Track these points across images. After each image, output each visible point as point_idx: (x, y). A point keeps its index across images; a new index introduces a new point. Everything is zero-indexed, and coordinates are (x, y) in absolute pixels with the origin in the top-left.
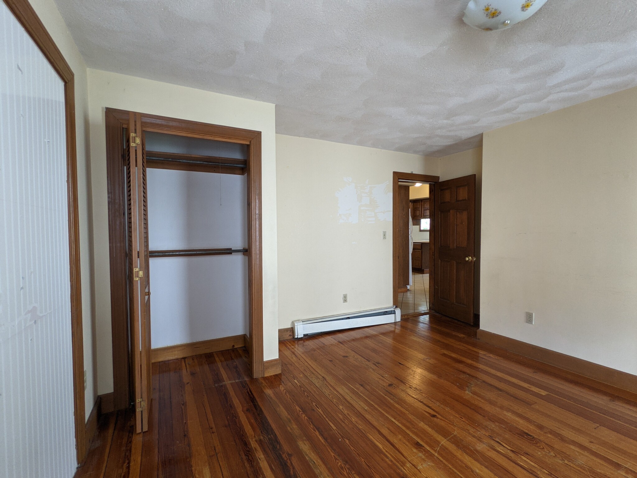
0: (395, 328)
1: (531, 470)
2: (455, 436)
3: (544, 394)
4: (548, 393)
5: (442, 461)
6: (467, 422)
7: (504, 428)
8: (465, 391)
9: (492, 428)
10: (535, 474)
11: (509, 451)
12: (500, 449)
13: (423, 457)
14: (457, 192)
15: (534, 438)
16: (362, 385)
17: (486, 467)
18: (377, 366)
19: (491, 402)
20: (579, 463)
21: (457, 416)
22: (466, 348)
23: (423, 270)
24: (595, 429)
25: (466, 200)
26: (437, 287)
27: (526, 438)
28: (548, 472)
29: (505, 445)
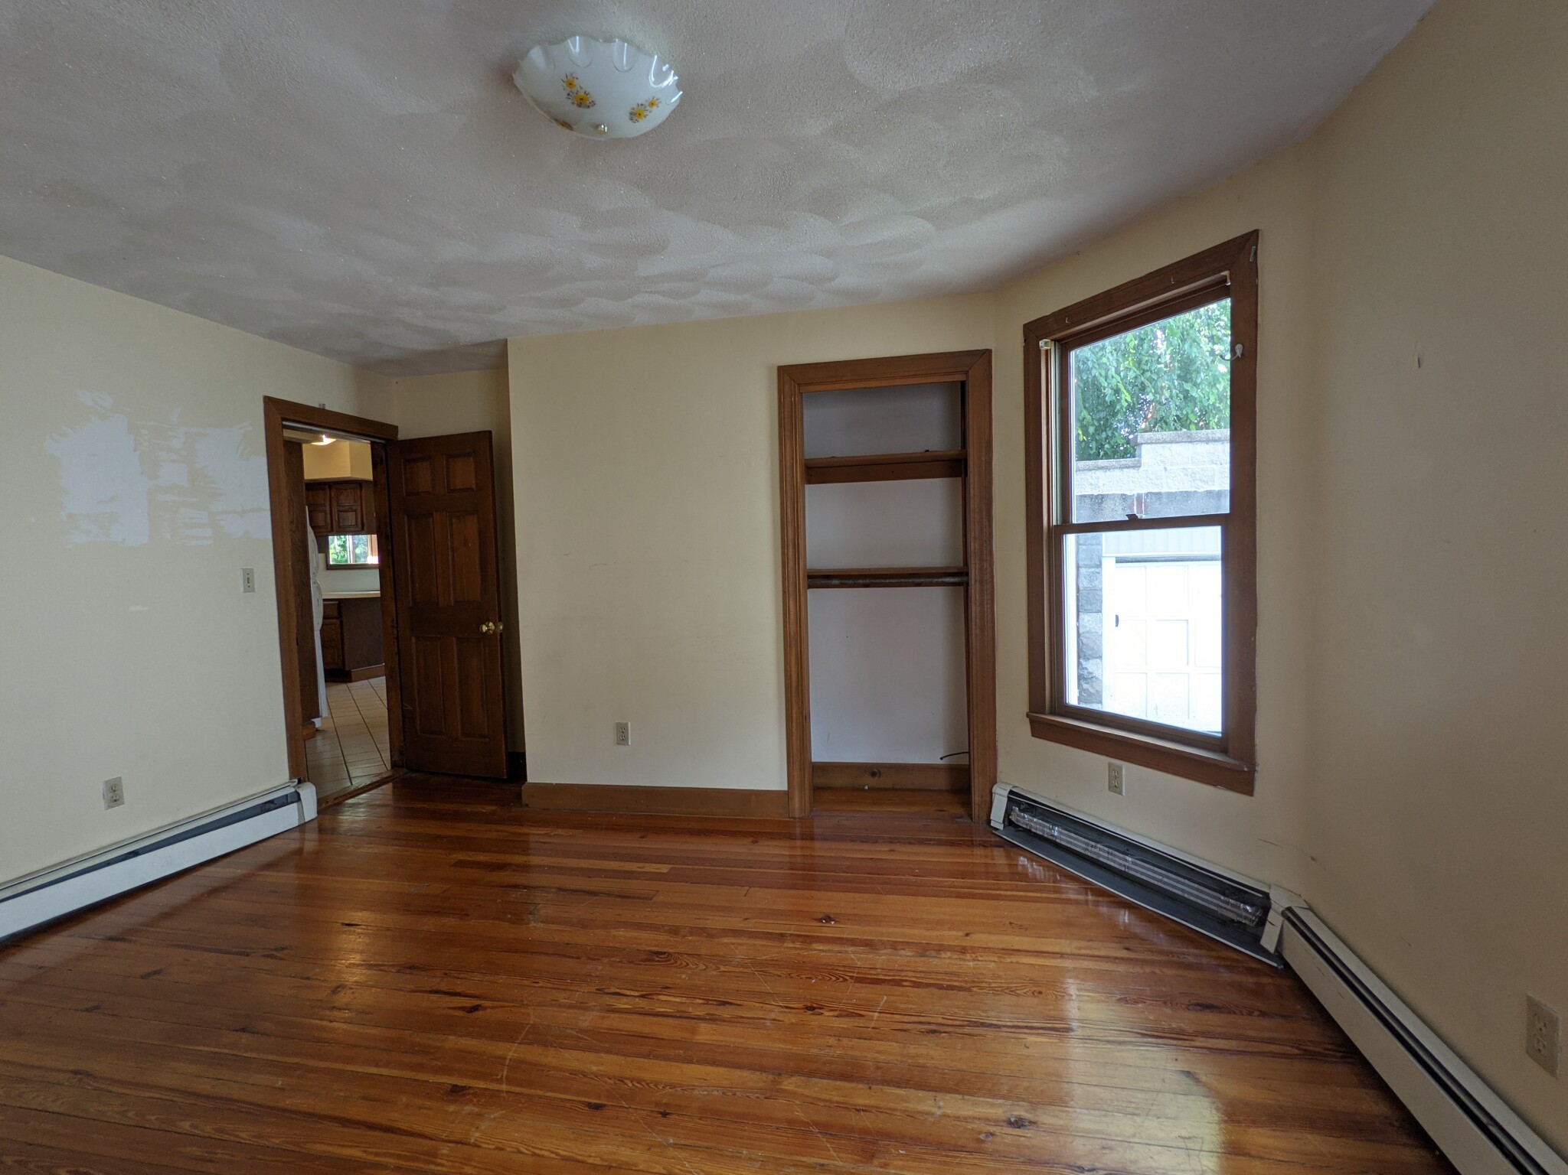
0: (303, 840)
1: (679, 1012)
2: (533, 1026)
3: (665, 871)
4: (671, 866)
5: (522, 1094)
6: (550, 985)
7: (619, 962)
8: (528, 924)
9: (598, 973)
10: (686, 1015)
11: (637, 999)
12: (622, 1004)
13: (476, 1110)
14: (448, 468)
15: (669, 954)
16: (243, 1030)
17: (608, 1052)
18: (281, 959)
19: (584, 925)
20: (739, 960)
21: (526, 983)
22: (506, 832)
23: (349, 672)
24: (745, 895)
25: (471, 489)
26: (410, 708)
27: (658, 961)
28: (703, 999)
29: (628, 993)
